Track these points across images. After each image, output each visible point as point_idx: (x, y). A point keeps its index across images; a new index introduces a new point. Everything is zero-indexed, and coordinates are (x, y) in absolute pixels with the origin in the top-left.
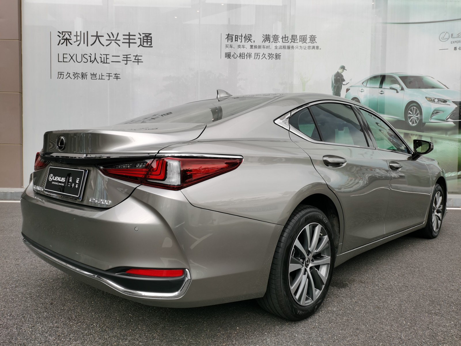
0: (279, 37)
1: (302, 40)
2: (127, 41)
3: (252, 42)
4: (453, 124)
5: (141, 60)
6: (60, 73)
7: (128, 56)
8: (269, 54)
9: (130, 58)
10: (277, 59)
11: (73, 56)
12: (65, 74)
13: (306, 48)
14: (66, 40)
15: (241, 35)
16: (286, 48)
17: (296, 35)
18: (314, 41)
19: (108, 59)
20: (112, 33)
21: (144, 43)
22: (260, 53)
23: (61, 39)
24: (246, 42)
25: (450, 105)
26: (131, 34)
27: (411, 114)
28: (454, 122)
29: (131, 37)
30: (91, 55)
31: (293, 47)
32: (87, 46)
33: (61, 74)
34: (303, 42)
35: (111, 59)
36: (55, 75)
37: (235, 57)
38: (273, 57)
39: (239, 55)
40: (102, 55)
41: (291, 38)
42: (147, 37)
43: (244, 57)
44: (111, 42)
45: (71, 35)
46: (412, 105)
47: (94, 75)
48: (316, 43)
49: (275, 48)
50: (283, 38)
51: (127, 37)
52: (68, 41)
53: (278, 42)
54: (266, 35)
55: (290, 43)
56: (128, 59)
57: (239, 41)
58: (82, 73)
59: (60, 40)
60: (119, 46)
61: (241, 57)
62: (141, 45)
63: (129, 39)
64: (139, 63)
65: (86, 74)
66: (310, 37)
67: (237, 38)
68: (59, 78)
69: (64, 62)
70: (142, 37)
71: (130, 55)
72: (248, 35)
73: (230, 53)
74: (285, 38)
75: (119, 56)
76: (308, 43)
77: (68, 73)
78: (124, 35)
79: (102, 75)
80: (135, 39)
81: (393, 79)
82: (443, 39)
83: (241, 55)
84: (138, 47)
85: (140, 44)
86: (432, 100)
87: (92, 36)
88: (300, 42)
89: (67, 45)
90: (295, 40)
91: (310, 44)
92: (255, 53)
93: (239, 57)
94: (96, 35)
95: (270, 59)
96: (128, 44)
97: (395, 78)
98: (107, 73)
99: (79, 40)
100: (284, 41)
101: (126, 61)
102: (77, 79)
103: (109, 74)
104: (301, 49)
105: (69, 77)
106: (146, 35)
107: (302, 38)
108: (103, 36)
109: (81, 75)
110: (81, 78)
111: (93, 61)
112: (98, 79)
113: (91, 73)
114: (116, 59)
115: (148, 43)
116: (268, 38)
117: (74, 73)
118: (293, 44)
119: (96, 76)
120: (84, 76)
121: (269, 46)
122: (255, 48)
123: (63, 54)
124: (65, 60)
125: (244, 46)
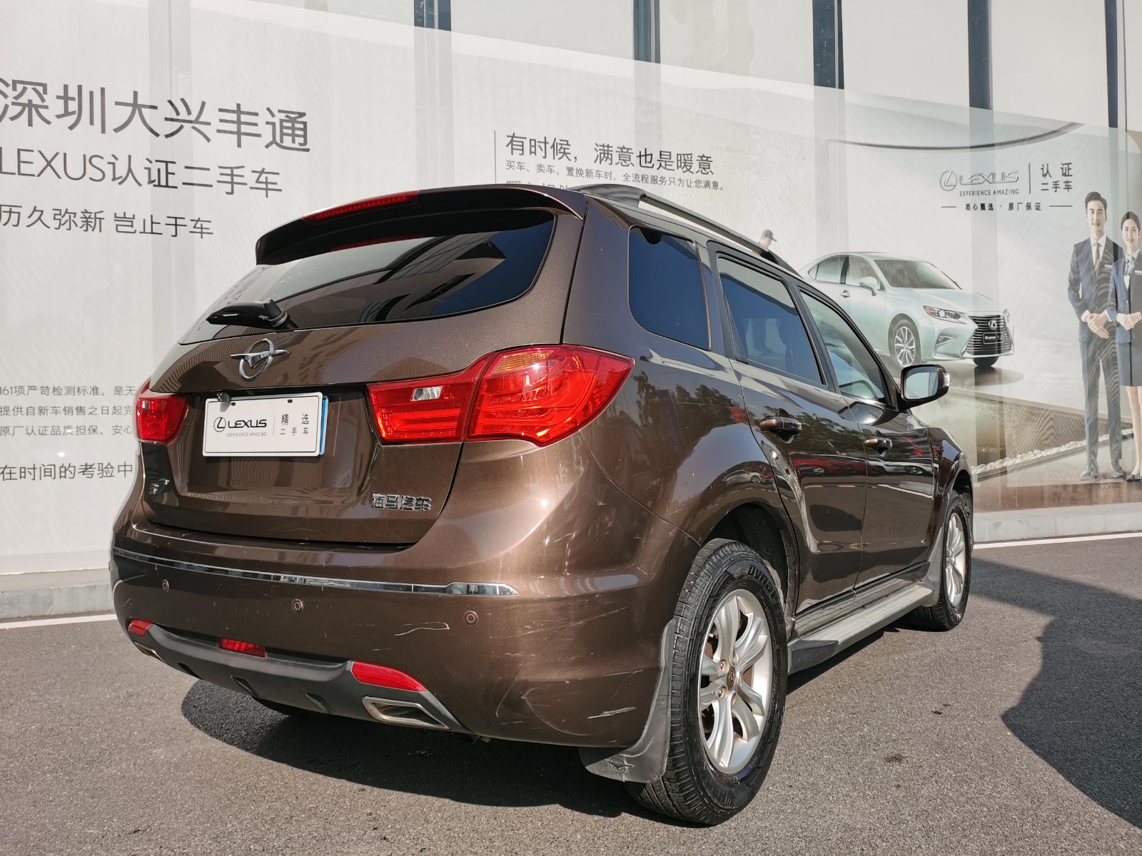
0: (633, 153)
1: (683, 165)
2: (234, 127)
3: (570, 160)
4: (974, 363)
5: (276, 184)
6: (7, 209)
7: (236, 172)
9: (242, 176)
11: (53, 158)
12: (25, 212)
13: (692, 185)
14: (27, 108)
15: (544, 141)
16: (650, 178)
17: (670, 153)
18: (708, 170)
19: (174, 174)
20: (183, 100)
21: (285, 137)
23: (10, 104)
24: (557, 157)
25: (965, 324)
26: (242, 109)
27: (899, 342)
28: (976, 360)
29: (244, 118)
30: (116, 159)
31: (663, 180)
32: (103, 131)
33: (10, 212)
34: (685, 169)
35: (181, 175)
40: (151, 162)
41: (659, 159)
42: (293, 121)
44: (181, 127)
45: (45, 92)
46: (900, 323)
47: (124, 221)
48: (713, 173)
49: (624, 178)
50: (640, 156)
51: (233, 117)
52: (33, 109)
53: (630, 165)
54: (603, 146)
55: (658, 169)
56: (236, 180)
57: (540, 153)
58: (87, 212)
59: (7, 106)
60: (208, 140)
62: (274, 142)
63: (239, 122)
64: (269, 191)
65: (98, 216)
66: (699, 158)
67: (535, 146)
68: (4, 221)
69: (19, 174)
70: (276, 120)
71: (243, 167)
72: (561, 140)
74: (645, 156)
75: (209, 169)
76: (695, 173)
77: (35, 210)
78: (220, 110)
79: (154, 221)
80: (256, 125)
81: (863, 265)
82: (947, 187)
84: (267, 146)
85: (271, 139)
87: (117, 103)
88: (678, 168)
89: (30, 124)
90: (667, 163)
91: (703, 178)
94: (132, 102)
96: (236, 136)
97: (867, 263)
98: (168, 217)
99: (73, 113)
100: (643, 164)
101: (230, 185)
103: (176, 218)
104: (682, 184)
105: (39, 222)
106: (290, 115)
107: (682, 161)
108: (155, 108)
109: (81, 218)
110: (81, 228)
111: (124, 177)
112: (141, 232)
113: (115, 214)
114: (197, 177)
115: (296, 138)
116: (608, 154)
117: (60, 210)
118: (663, 172)
119: (132, 222)
120: (91, 222)
121: (611, 173)
122: (578, 175)
123: (20, 150)
124: (25, 168)
125: (552, 168)
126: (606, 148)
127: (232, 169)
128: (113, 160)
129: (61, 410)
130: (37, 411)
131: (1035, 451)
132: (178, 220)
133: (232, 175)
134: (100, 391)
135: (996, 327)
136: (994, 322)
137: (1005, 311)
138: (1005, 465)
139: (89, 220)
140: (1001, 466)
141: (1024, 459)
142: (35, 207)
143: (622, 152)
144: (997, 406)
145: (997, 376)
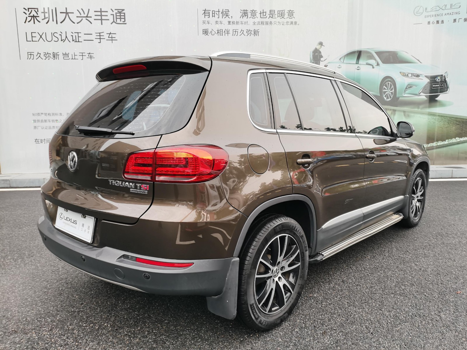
0: (257, 12)
1: (280, 16)
2: (99, 18)
3: (229, 18)
4: (426, 98)
5: (115, 38)
6: (29, 53)
7: (101, 34)
8: (247, 31)
9: (103, 36)
10: (256, 35)
11: (42, 35)
12: (35, 54)
13: (285, 24)
14: (33, 18)
15: (218, 11)
16: (265, 22)
17: (275, 10)
18: (292, 17)
19: (81, 37)
20: (82, 9)
21: (117, 19)
22: (238, 30)
23: (28, 16)
24: (223, 17)
25: (422, 79)
26: (102, 10)
27: (386, 89)
28: (426, 96)
29: (103, 14)
31: (271, 23)
32: (57, 23)
33: (31, 55)
35: (83, 37)
36: (24, 55)
37: (213, 34)
38: (251, 34)
39: (217, 32)
40: (73, 33)
41: (269, 14)
42: (120, 13)
43: (222, 33)
44: (82, 19)
45: (38, 11)
46: (386, 80)
47: (66, 55)
48: (295, 18)
49: (253, 24)
50: (261, 13)
51: (99, 13)
52: (35, 18)
53: (256, 18)
55: (268, 18)
56: (101, 37)
57: (216, 16)
58: (54, 53)
59: (27, 18)
60: (91, 23)
61: (219, 34)
62: (114, 21)
63: (101, 16)
65: (57, 54)
66: (288, 12)
67: (214, 14)
68: (29, 58)
69: (32, 41)
70: (114, 13)
71: (103, 32)
72: (225, 10)
73: (207, 30)
74: (263, 13)
75: (92, 34)
76: (286, 18)
77: (38, 53)
78: (95, 11)
79: (75, 55)
80: (107, 16)
81: (369, 54)
82: (418, 14)
84: (111, 24)
85: (112, 21)
86: (406, 75)
87: (61, 13)
88: (278, 17)
89: (34, 23)
90: (273, 15)
91: (288, 20)
92: (233, 30)
94: (65, 12)
95: (249, 35)
96: (100, 21)
97: (371, 53)
98: (80, 53)
100: (262, 16)
101: (99, 39)
102: (49, 60)
103: (82, 53)
104: (279, 24)
105: (40, 57)
106: (119, 11)
107: (280, 13)
108: (73, 13)
109: (52, 55)
110: (52, 58)
111: (64, 40)
112: (71, 59)
113: (63, 53)
114: (88, 37)
115: (122, 19)
116: (246, 14)
117: (45, 53)
118: (271, 20)
119: (68, 55)
121: (247, 22)
122: (233, 24)
123: (32, 33)
124: (34, 39)
125: (222, 22)
126: (245, 11)
127: (100, 33)
128: (61, 34)
129: (51, 121)
130: (44, 121)
131: (457, 138)
133: (100, 36)
134: (62, 115)
135: (440, 80)
136: (439, 78)
137: (446, 72)
138: (438, 144)
139: (55, 56)
140: (436, 145)
141: (450, 142)
143: (253, 12)
144: (437, 117)
145: (438, 104)
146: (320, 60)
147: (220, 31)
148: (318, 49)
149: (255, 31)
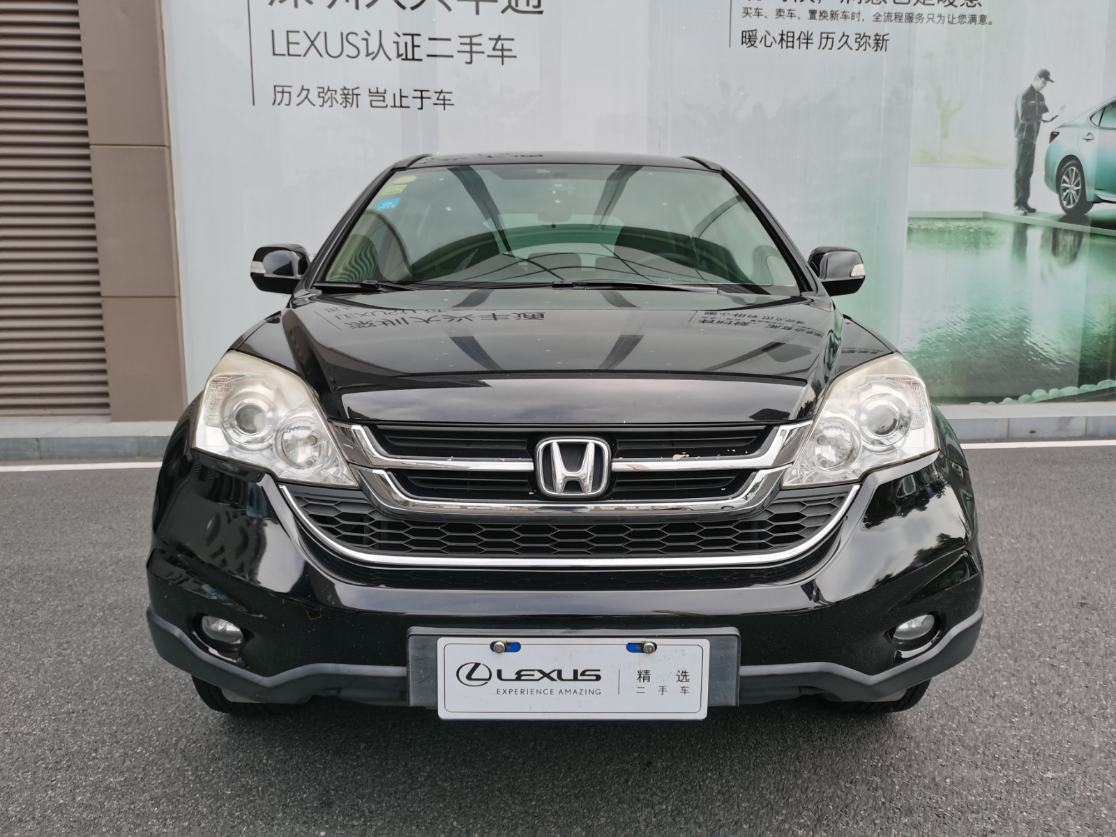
3: (813, 1)
5: (511, 50)
6: (280, 89)
7: (475, 40)
8: (858, 36)
9: (480, 44)
10: (879, 49)
11: (315, 40)
12: (295, 91)
13: (955, 21)
16: (904, 16)
18: (975, 2)
19: (419, 46)
21: (520, 1)
22: (834, 33)
30: (369, 34)
31: (920, 16)
32: (357, 7)
33: (283, 92)
34: (947, 3)
35: (425, 47)
36: (265, 92)
37: (768, 44)
38: (867, 45)
39: (778, 39)
40: (399, 36)
43: (793, 42)
47: (377, 95)
48: (980, 5)
49: (873, 18)
53: (883, 2)
55: (915, 5)
56: (475, 48)
58: (345, 89)
60: (449, 9)
61: (784, 44)
62: (510, 6)
64: (505, 59)
65: (355, 92)
68: (278, 101)
69: (289, 55)
71: (481, 35)
73: (754, 32)
75: (449, 40)
76: (959, 7)
77: (303, 89)
79: (403, 95)
83: (785, 37)
84: (503, 12)
85: (507, 4)
89: (296, 6)
91: (968, 11)
92: (821, 33)
93: (778, 42)
95: (860, 48)
96: (474, 3)
98: (415, 90)
101: (469, 55)
102: (331, 106)
103: (421, 91)
104: (941, 22)
105: (307, 100)
109: (341, 95)
110: (341, 104)
111: (376, 52)
112: (392, 107)
113: (369, 90)
114: (440, 48)
115: (531, 1)
117: (323, 88)
118: (920, 8)
119: (384, 97)
120: (349, 98)
121: (859, 14)
122: (822, 18)
123: (288, 32)
124: (293, 49)
125: (793, 12)
127: (471, 37)
128: (366, 36)
132: (423, 92)
139: (348, 96)
142: (303, 86)
146: (1041, 117)
147: (788, 37)
148: (1037, 90)
149: (878, 37)
